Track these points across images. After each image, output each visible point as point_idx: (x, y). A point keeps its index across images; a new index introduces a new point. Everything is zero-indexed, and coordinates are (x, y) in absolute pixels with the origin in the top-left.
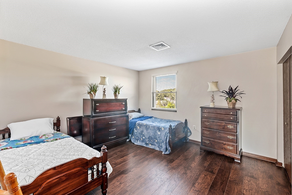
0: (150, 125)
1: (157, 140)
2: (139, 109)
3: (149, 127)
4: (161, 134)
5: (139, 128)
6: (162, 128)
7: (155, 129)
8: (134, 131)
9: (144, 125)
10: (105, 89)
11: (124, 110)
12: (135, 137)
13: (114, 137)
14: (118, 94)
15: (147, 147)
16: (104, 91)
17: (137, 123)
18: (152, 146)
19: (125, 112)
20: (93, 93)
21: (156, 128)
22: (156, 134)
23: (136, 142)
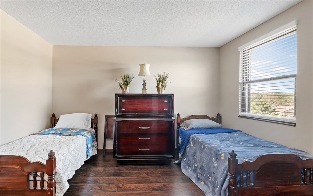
0: (207, 144)
1: (212, 178)
2: (219, 115)
3: (204, 147)
4: (217, 167)
5: (192, 145)
6: (223, 155)
7: (212, 154)
8: (187, 150)
9: (198, 142)
10: (144, 81)
11: (166, 112)
12: (187, 159)
13: (146, 150)
14: (162, 87)
15: (196, 183)
16: (143, 84)
17: (191, 136)
18: (205, 186)
19: (169, 114)
20: (124, 87)
21: (212, 152)
22: (210, 164)
23: (187, 169)
